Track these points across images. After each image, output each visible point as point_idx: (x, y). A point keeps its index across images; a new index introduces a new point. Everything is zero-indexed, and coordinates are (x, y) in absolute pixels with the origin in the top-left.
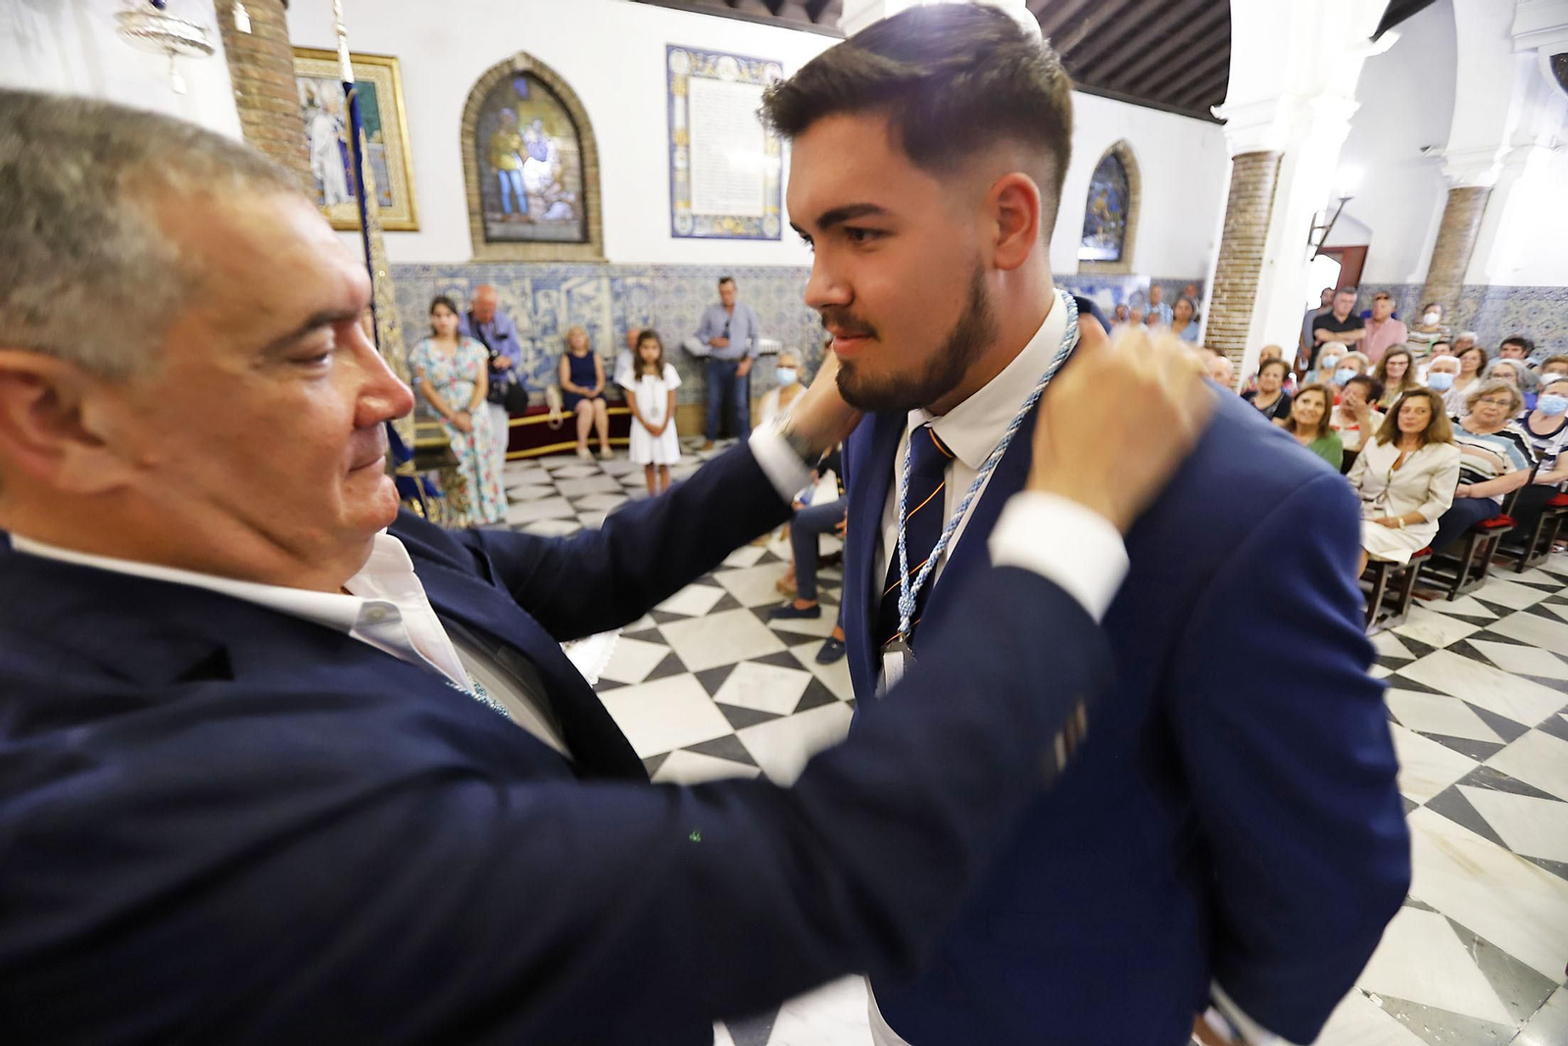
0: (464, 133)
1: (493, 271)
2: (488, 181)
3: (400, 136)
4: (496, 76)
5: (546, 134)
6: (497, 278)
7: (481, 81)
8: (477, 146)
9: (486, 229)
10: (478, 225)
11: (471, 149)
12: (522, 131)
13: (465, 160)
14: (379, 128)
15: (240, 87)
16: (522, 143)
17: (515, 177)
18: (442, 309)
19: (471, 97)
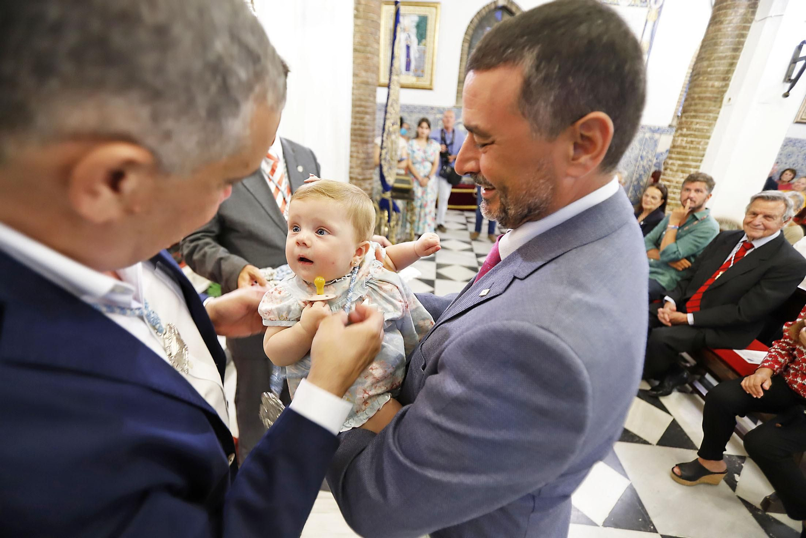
0: (464, 41)
3: (434, 42)
4: (487, 9)
7: (479, 13)
8: (469, 47)
11: (466, 49)
18: (425, 125)
19: (472, 22)
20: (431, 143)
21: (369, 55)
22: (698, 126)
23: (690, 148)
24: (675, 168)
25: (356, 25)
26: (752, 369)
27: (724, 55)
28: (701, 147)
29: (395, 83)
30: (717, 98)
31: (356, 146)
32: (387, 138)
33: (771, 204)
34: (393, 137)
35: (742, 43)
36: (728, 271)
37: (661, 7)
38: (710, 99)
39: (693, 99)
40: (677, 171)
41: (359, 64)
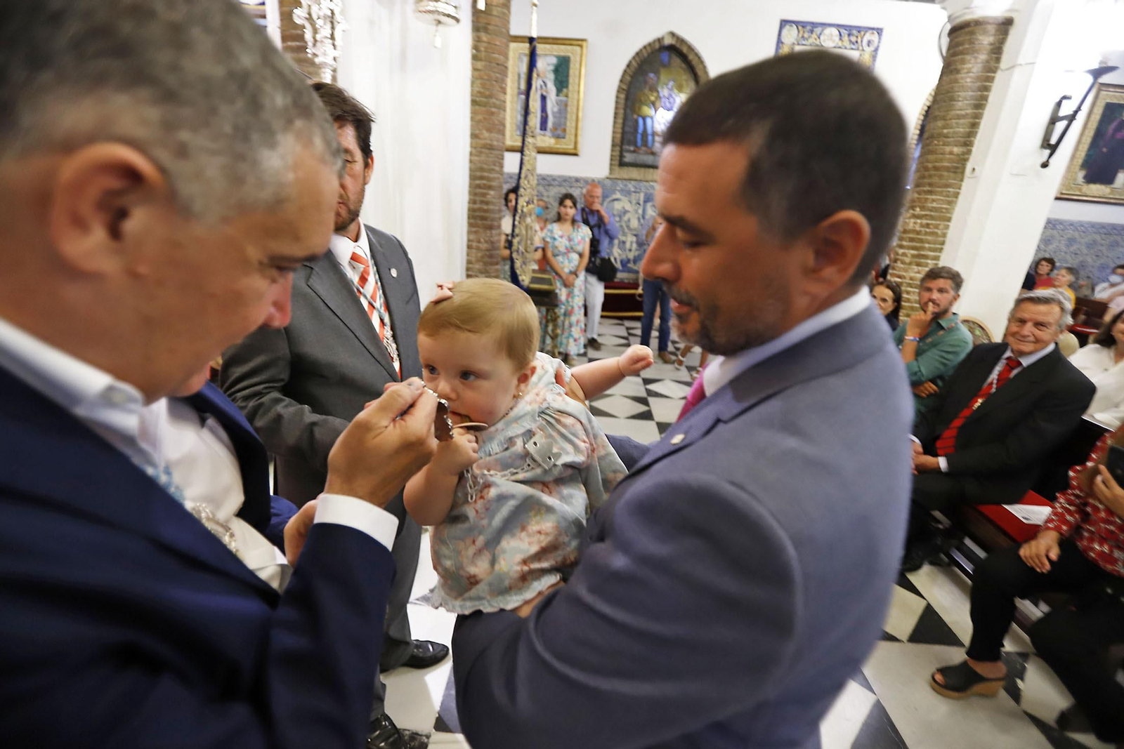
0: (620, 90)
1: (620, 185)
2: (629, 123)
3: (579, 92)
4: (649, 50)
5: (676, 91)
6: (622, 191)
7: (637, 54)
8: (627, 99)
9: (621, 156)
10: (617, 153)
11: (622, 101)
12: (659, 89)
13: (616, 108)
14: (567, 87)
15: (475, 47)
16: (658, 97)
17: (649, 121)
18: (568, 203)
19: (628, 66)
20: (579, 227)
21: (493, 110)
22: (935, 205)
23: (926, 233)
24: (907, 260)
25: (475, 69)
26: (1032, 532)
27: (963, 112)
28: (939, 232)
29: (530, 147)
30: (957, 168)
31: (476, 232)
32: (519, 223)
33: (1042, 308)
34: (528, 220)
35: (985, 98)
36: (990, 398)
37: (876, 50)
38: (948, 169)
39: (926, 169)
40: (910, 264)
41: (479, 121)
